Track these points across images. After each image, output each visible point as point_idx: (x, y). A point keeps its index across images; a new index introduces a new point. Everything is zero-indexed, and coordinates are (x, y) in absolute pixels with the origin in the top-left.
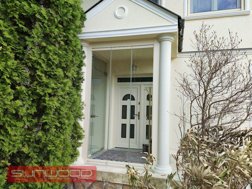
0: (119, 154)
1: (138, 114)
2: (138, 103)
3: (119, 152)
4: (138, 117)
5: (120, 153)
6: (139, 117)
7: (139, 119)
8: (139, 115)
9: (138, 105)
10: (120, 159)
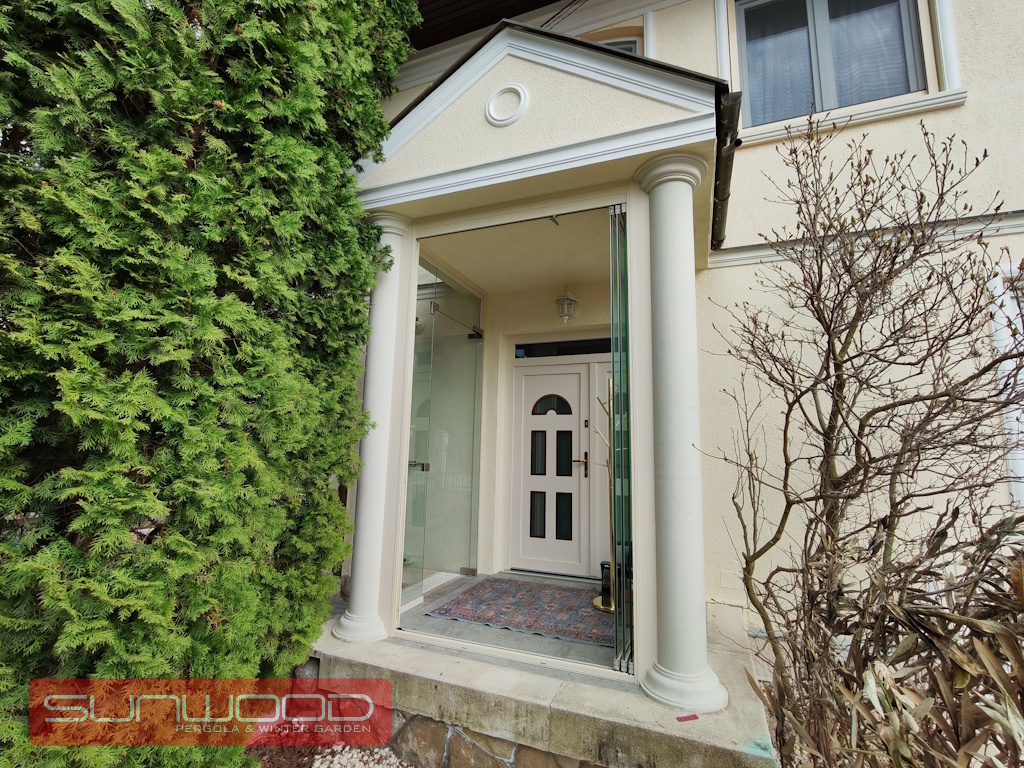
0: (519, 596)
1: (582, 459)
2: (583, 424)
3: (519, 586)
4: (583, 468)
5: (524, 592)
6: (586, 469)
7: (586, 476)
8: (586, 464)
9: (584, 430)
10: (520, 618)
